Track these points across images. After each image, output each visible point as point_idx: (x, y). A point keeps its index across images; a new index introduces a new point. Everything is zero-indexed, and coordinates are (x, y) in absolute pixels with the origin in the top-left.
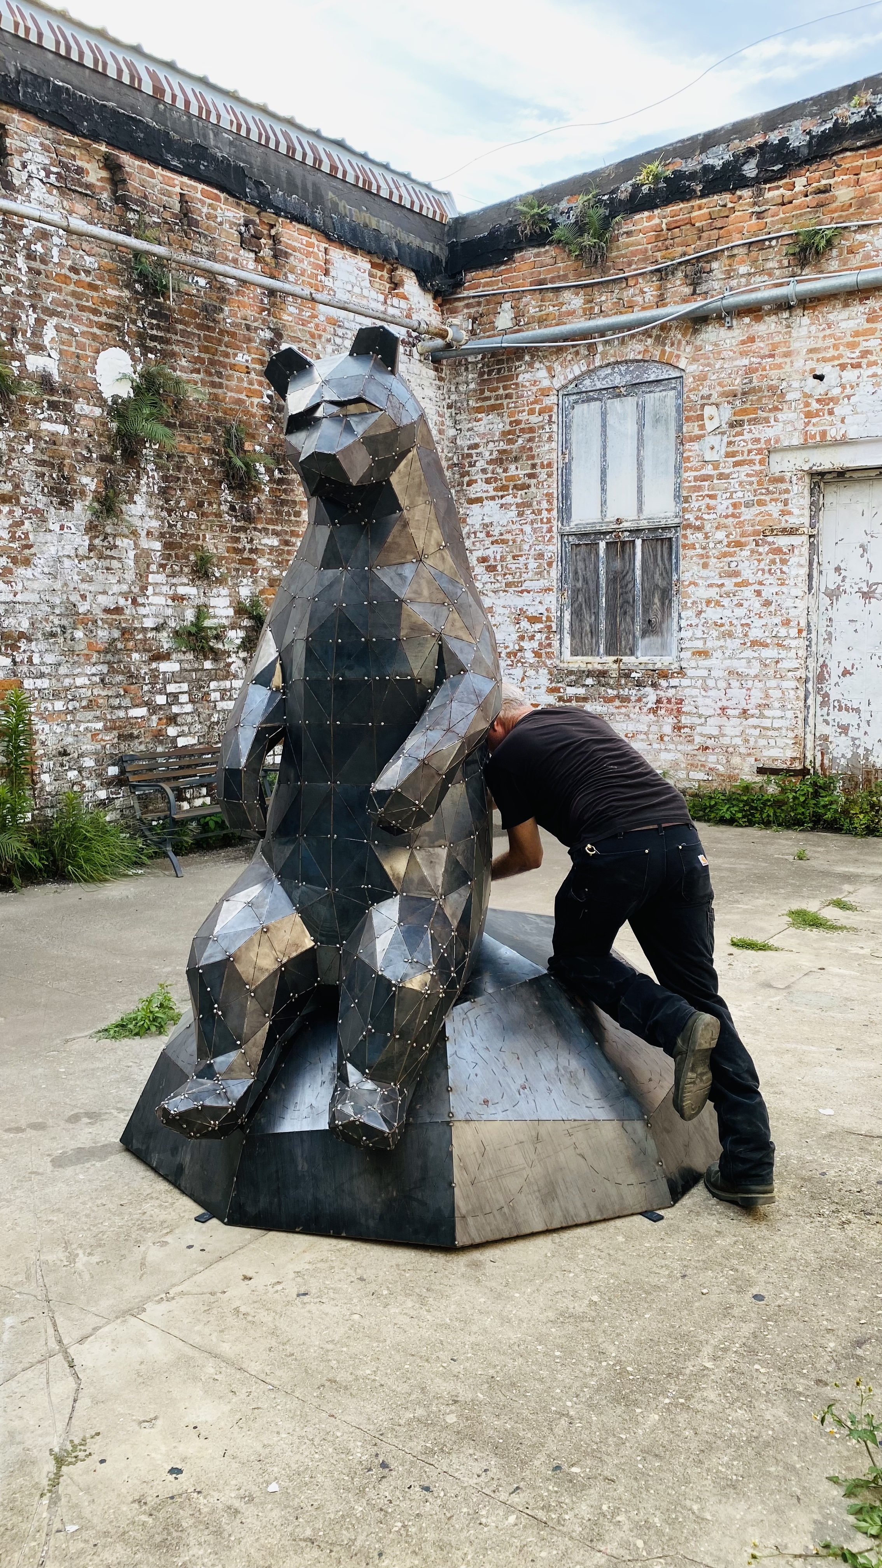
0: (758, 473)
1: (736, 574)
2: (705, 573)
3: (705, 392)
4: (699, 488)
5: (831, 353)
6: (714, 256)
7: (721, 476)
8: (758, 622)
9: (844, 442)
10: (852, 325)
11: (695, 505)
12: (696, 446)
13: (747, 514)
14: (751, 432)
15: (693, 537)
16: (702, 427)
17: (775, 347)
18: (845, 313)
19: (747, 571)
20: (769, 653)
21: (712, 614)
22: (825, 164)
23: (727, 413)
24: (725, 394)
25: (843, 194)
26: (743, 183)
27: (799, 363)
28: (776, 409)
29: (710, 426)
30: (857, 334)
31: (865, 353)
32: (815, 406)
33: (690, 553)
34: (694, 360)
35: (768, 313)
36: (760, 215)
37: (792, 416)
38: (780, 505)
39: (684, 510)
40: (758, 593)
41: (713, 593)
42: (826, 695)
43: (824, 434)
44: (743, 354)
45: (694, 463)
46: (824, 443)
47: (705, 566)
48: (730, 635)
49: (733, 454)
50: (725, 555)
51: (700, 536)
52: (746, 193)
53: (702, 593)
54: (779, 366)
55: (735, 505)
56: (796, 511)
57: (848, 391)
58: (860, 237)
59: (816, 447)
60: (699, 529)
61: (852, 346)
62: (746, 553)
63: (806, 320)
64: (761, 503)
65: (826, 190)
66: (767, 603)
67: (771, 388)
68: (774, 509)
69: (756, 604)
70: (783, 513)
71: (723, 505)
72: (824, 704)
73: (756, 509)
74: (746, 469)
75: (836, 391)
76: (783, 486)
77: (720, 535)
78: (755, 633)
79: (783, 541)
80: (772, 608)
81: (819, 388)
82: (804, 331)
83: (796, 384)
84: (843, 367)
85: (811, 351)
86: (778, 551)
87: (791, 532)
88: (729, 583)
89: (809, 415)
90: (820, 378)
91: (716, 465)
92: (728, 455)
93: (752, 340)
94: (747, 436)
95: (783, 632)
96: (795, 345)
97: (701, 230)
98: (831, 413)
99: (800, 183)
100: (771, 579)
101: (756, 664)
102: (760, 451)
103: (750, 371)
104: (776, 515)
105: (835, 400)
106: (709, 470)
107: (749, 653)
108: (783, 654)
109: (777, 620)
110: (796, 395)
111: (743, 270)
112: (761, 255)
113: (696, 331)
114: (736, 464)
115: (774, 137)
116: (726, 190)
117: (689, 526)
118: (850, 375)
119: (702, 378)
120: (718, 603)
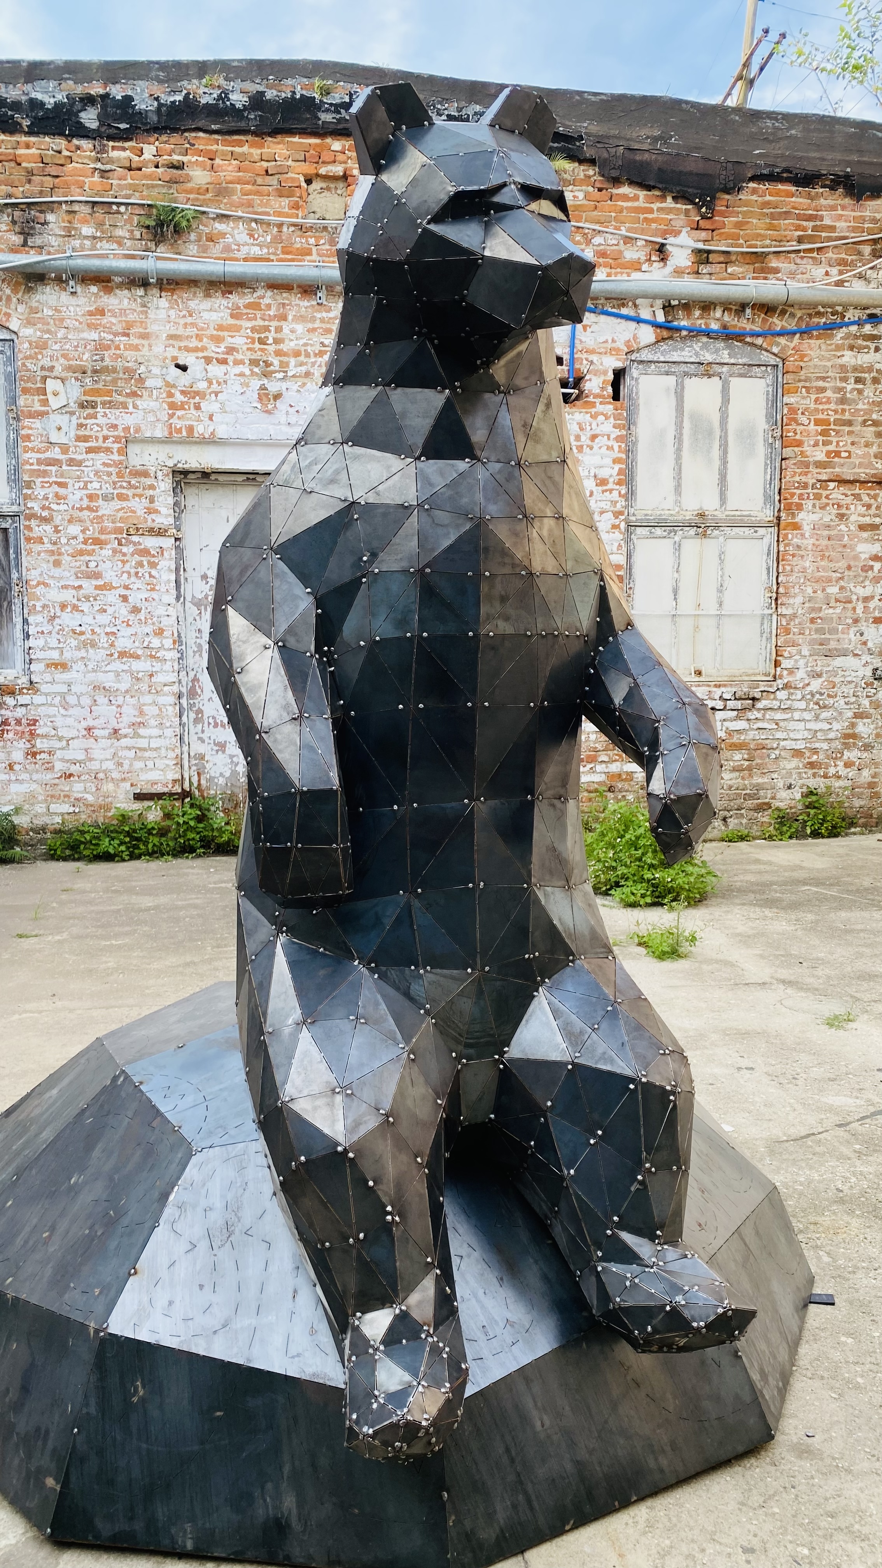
0: (116, 464)
1: (97, 575)
2: (57, 572)
3: (47, 362)
4: (45, 473)
5: (194, 343)
6: (50, 207)
7: (71, 462)
8: (126, 632)
9: (212, 441)
10: (215, 317)
11: (40, 492)
12: (37, 423)
13: (106, 509)
14: (104, 417)
15: (38, 530)
16: (45, 403)
17: (129, 325)
18: (207, 304)
19: (110, 574)
20: (142, 666)
21: (69, 620)
22: (176, 138)
23: (73, 392)
24: (69, 368)
25: (199, 176)
26: (82, 132)
27: (158, 349)
28: (134, 394)
29: (55, 403)
30: (221, 328)
31: (231, 350)
32: (179, 398)
33: (37, 547)
34: (29, 323)
35: (120, 286)
36: (104, 173)
37: (153, 405)
38: (145, 502)
39: (27, 497)
40: (125, 599)
41: (68, 596)
42: (200, 711)
43: (190, 429)
44: (91, 326)
45: (36, 443)
46: (191, 439)
47: (57, 564)
48: (93, 645)
49: (85, 439)
50: (81, 553)
51: (48, 528)
52: (86, 144)
53: (55, 595)
54: (136, 348)
55: (91, 497)
56: (164, 510)
57: (216, 387)
58: (220, 226)
59: (181, 442)
60: (46, 520)
61: (218, 340)
62: (107, 552)
63: (163, 303)
64: (121, 497)
65: (179, 166)
66: (136, 610)
67: (126, 370)
68: (139, 506)
69: (123, 611)
70: (150, 511)
71: (75, 495)
72: (197, 721)
73: (117, 504)
74: (102, 457)
75: (202, 386)
76: (148, 481)
77: (74, 530)
78: (124, 643)
79: (150, 542)
80: (142, 616)
81: (184, 380)
82: (162, 314)
83: (156, 371)
84: (208, 360)
85: (171, 337)
86: (146, 552)
87: (160, 532)
88: (88, 586)
89: (173, 406)
90: (184, 368)
91: (65, 449)
92: (79, 439)
93: (101, 312)
94: (101, 420)
95: (156, 642)
96: (153, 328)
97: (30, 173)
98: (198, 407)
99: (149, 151)
100: (139, 584)
101: (126, 677)
102: (117, 440)
103: (101, 347)
104: (140, 512)
105: (201, 394)
106: (55, 453)
107: (117, 666)
108: (157, 666)
109: (149, 629)
110: (159, 383)
111: (87, 230)
112: (108, 220)
113: (29, 290)
114: (90, 450)
115: (117, 92)
116: (61, 134)
117: (33, 516)
118: (216, 370)
119: (42, 346)
120: (75, 608)
